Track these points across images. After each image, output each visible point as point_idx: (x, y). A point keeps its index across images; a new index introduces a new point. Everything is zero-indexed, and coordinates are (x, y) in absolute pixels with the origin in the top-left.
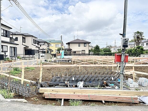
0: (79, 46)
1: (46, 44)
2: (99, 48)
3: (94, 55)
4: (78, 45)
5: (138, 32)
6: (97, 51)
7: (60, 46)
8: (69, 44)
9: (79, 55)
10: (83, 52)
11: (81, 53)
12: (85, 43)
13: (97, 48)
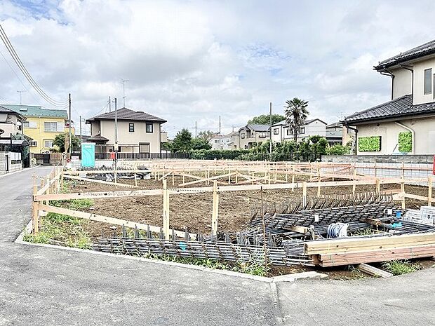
0: (132, 130)
1: (14, 119)
2: (190, 139)
3: (172, 157)
4: (126, 125)
5: (297, 102)
6: (183, 146)
7: (61, 127)
8: (96, 122)
9: (133, 156)
10: (145, 150)
11: (136, 151)
12: (151, 123)
13: (185, 137)
